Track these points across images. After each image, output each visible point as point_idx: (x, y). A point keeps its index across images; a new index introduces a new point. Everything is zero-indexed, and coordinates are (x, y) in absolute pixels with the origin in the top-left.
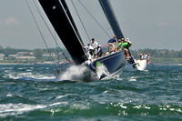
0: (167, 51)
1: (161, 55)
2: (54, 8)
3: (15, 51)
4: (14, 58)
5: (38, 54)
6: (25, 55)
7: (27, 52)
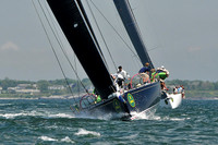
0: (201, 82)
1: (193, 88)
2: (76, 26)
3: (15, 84)
4: (13, 92)
5: (43, 86)
6: (27, 88)
7: (29, 85)
